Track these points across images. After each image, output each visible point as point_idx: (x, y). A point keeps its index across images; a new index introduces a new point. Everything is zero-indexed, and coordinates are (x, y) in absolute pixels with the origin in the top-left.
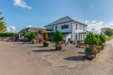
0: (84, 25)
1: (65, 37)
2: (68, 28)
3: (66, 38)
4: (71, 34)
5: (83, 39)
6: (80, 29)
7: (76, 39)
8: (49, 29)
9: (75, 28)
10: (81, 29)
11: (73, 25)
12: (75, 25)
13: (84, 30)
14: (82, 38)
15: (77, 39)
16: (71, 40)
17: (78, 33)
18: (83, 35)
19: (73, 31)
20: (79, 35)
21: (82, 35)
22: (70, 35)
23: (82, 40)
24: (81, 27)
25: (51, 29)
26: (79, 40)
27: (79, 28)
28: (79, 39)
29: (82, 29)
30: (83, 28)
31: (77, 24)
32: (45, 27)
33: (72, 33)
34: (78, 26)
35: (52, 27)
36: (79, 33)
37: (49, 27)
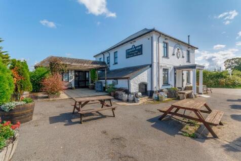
0: (189, 46)
1: (127, 78)
2: (142, 54)
3: (132, 82)
4: (150, 69)
5: (185, 82)
6: (178, 58)
7: (166, 83)
8: (102, 60)
9: (161, 54)
10: (181, 56)
11: (155, 43)
12: (161, 45)
13: (188, 61)
14: (183, 81)
15: (169, 85)
16: (149, 89)
17: (172, 67)
18: (185, 72)
19: (155, 60)
20: (175, 74)
21: (183, 74)
22: (146, 72)
23: (183, 86)
24: (180, 50)
25: (106, 61)
26: (173, 87)
27: (173, 55)
28: (173, 84)
29: (183, 57)
30: (185, 55)
31: (166, 41)
32: (94, 57)
33: (151, 66)
34: (171, 49)
35: (107, 55)
36: (175, 68)
37: (102, 56)
